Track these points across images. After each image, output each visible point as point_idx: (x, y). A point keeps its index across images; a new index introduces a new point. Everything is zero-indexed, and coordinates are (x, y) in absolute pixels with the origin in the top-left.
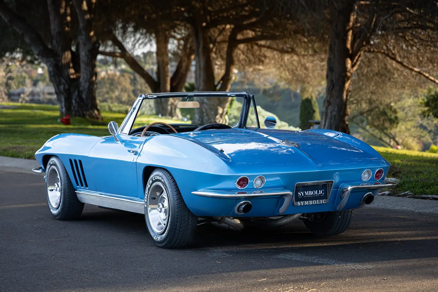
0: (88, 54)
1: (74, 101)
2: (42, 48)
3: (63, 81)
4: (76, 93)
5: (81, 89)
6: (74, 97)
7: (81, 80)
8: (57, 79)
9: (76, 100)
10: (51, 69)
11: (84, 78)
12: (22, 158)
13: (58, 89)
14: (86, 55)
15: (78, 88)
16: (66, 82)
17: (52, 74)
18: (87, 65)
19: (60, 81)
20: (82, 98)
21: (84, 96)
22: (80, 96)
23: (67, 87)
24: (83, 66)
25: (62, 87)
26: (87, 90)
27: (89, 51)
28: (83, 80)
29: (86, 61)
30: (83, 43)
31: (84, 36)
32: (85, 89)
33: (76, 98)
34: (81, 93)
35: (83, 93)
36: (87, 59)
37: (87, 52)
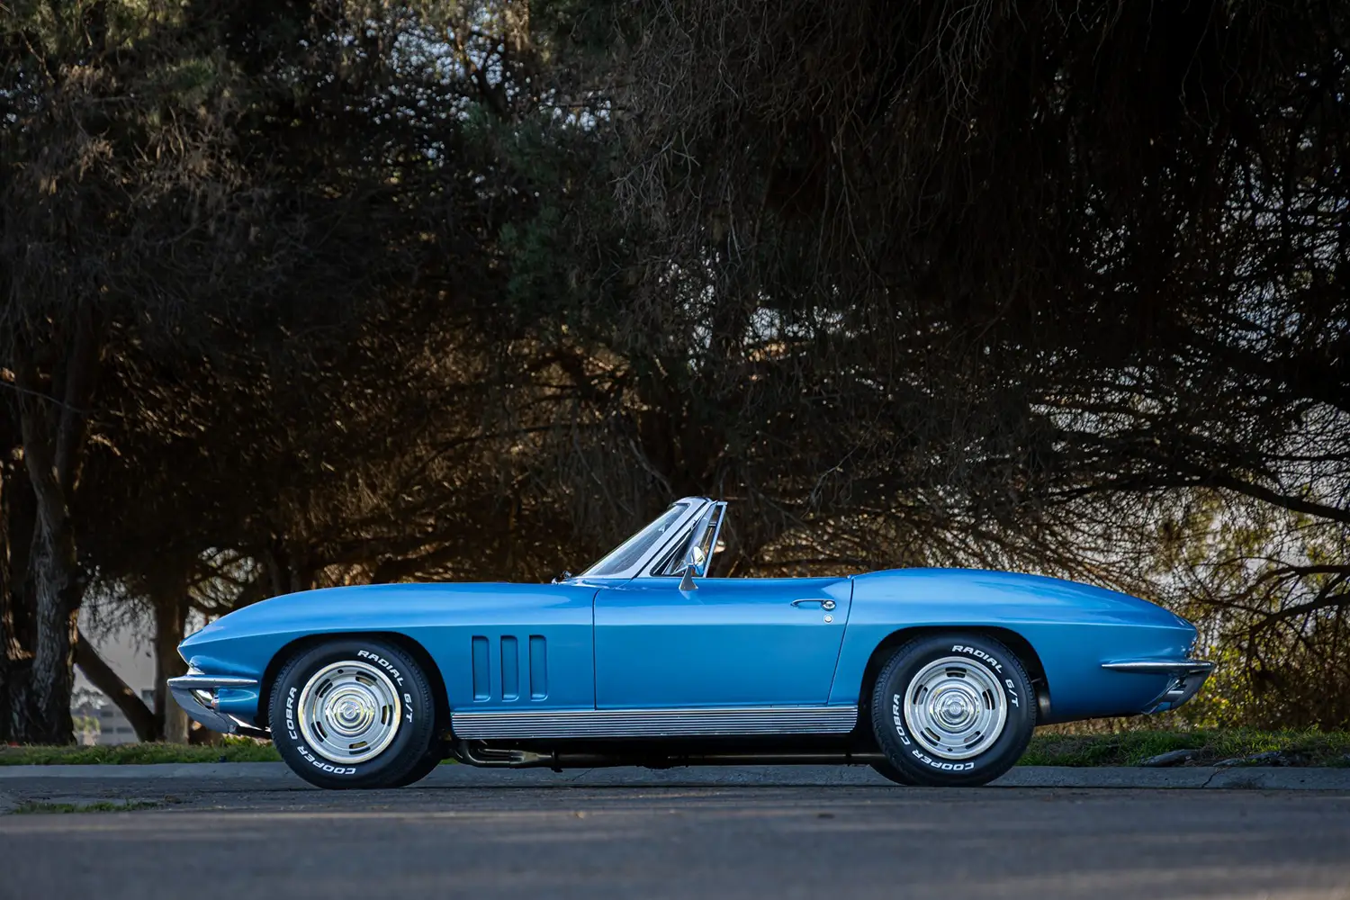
0: (58, 600)
1: (16, 716)
4: (23, 698)
5: (35, 686)
7: (36, 664)
9: (21, 714)
11: (43, 662)
12: (29, 764)
14: (54, 603)
15: (30, 686)
21: (42, 705)
22: (31, 705)
24: (42, 630)
26: (49, 690)
27: (61, 594)
28: (42, 667)
29: (52, 618)
30: (46, 574)
31: (51, 557)
32: (46, 687)
33: (22, 710)
34: (35, 698)
35: (39, 696)
36: (56, 614)
37: (55, 597)
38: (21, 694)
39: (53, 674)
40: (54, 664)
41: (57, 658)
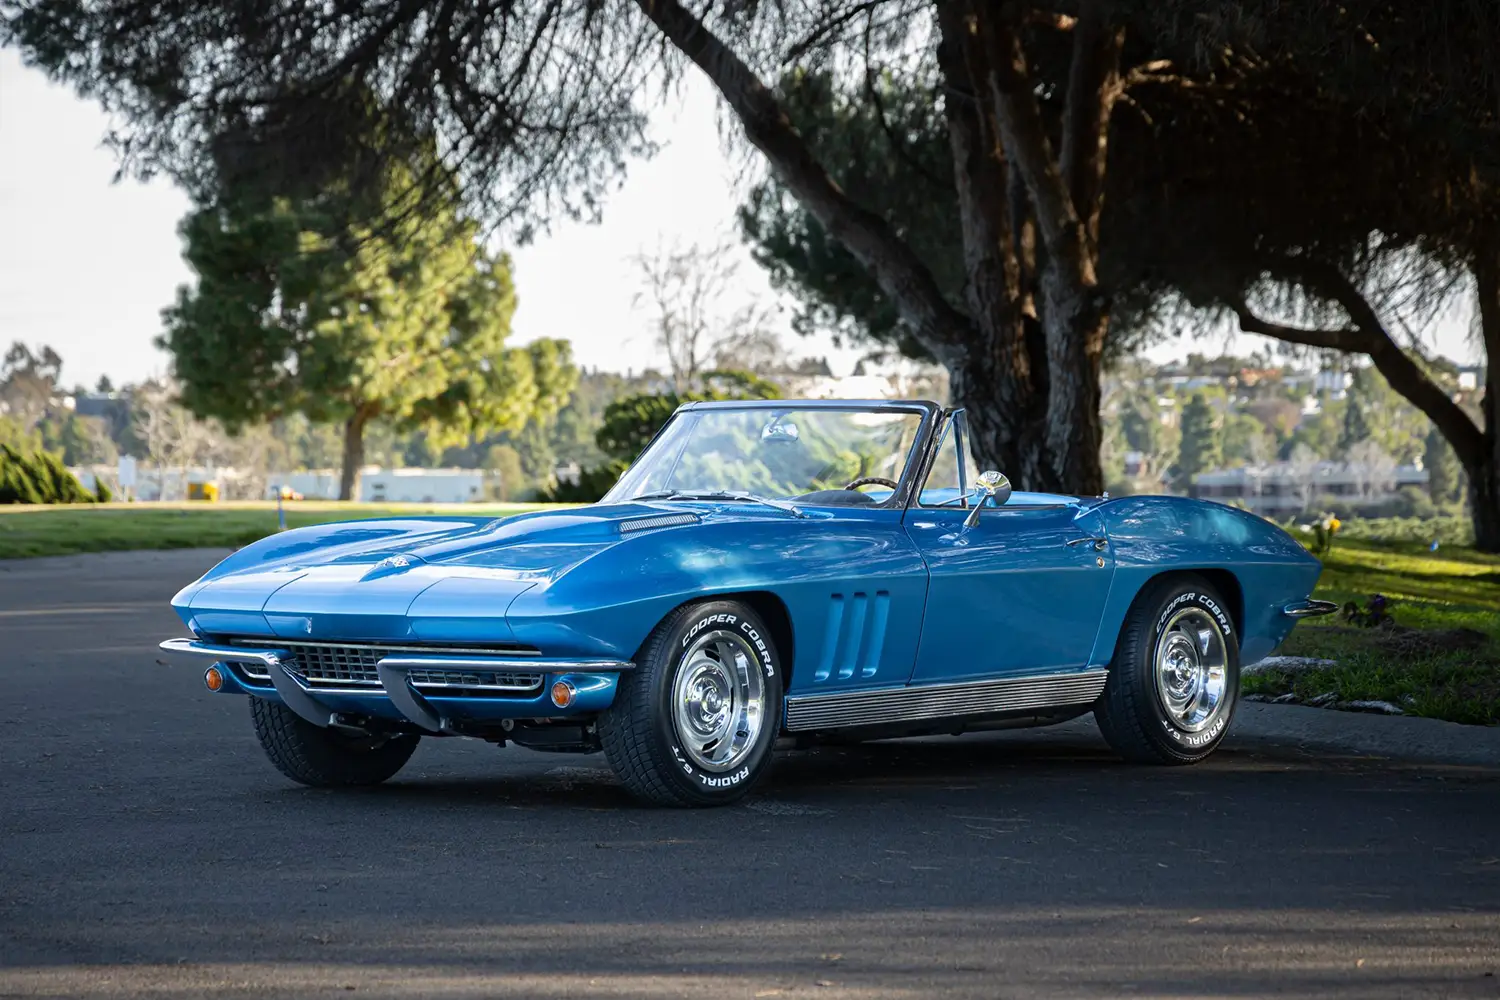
0: (1069, 330)
2: (931, 310)
3: (994, 415)
4: (1035, 458)
5: (1050, 442)
6: (1028, 470)
8: (978, 413)
10: (959, 379)
13: (980, 443)
15: (1042, 441)
16: (1005, 420)
17: (961, 393)
18: (1066, 365)
19: (986, 416)
20: (1054, 472)
23: (1005, 435)
25: (990, 437)
26: (1067, 447)
27: (1072, 321)
28: (1056, 417)
29: (1063, 354)
30: (1053, 296)
31: (1057, 273)
32: (1062, 443)
33: (1033, 472)
34: (1050, 457)
35: (1055, 456)
36: (1067, 348)
37: (1065, 325)
38: (1032, 451)
39: (1069, 427)
40: (1069, 414)
41: (1072, 405)
